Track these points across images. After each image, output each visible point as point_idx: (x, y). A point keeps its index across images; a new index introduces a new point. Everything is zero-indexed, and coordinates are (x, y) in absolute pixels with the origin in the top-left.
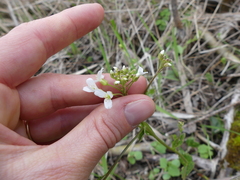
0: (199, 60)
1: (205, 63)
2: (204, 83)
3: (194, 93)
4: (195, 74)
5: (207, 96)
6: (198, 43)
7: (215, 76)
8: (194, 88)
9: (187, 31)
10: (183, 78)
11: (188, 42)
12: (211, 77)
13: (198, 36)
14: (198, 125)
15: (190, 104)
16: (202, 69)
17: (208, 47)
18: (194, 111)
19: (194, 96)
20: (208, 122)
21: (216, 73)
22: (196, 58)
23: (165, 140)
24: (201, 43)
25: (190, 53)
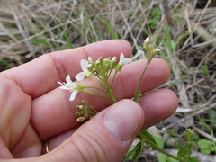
0: (192, 55)
1: (198, 57)
2: (199, 76)
3: (189, 87)
4: (189, 68)
5: (203, 89)
6: (191, 37)
7: (210, 69)
8: (189, 81)
9: (179, 28)
10: (177, 72)
11: (180, 37)
12: (205, 69)
13: (190, 31)
14: (195, 118)
15: (186, 97)
16: (196, 63)
17: (200, 41)
18: (190, 105)
19: (190, 89)
20: (206, 116)
21: (211, 66)
22: (189, 51)
23: (162, 135)
24: (194, 38)
25: (183, 48)
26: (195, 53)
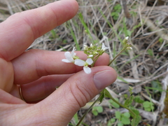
0: (142, 41)
1: (147, 43)
2: (146, 57)
3: (139, 64)
4: (140, 50)
5: (149, 66)
6: (142, 28)
7: (155, 51)
8: (139, 60)
9: (134, 20)
10: (131, 53)
11: (135, 28)
12: (152, 52)
13: (141, 23)
14: (143, 87)
15: (137, 72)
16: (145, 46)
17: (149, 30)
18: (140, 77)
19: (140, 66)
20: (150, 85)
21: (156, 49)
22: (140, 39)
23: (119, 98)
24: (144, 28)
25: (136, 35)
26: (145, 39)
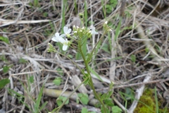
0: (128, 44)
1: (132, 47)
2: (127, 61)
3: (118, 66)
4: (123, 52)
5: (127, 71)
6: (132, 31)
7: (137, 59)
8: (120, 62)
9: (127, 20)
10: (114, 52)
11: (125, 28)
12: (133, 58)
13: (133, 26)
14: (115, 90)
15: (114, 73)
16: (129, 51)
17: (137, 36)
18: (115, 79)
19: (118, 68)
20: (123, 90)
21: (138, 57)
22: (126, 41)
23: (89, 95)
24: (134, 32)
25: (124, 37)
26: (131, 43)
